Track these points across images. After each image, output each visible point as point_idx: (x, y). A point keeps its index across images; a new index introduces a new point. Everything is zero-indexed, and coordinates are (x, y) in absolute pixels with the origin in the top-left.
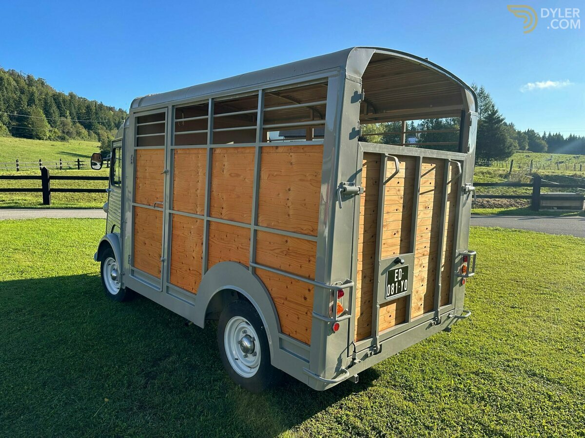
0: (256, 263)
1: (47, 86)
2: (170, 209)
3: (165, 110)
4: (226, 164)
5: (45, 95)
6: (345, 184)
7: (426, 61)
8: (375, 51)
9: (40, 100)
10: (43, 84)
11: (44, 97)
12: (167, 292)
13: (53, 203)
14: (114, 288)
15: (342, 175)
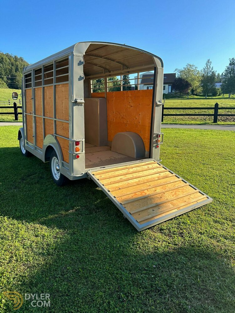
0: (56, 134)
1: (24, 61)
2: (35, 114)
3: (31, 72)
4: (48, 93)
5: (23, 66)
6: (77, 99)
7: (124, 45)
8: (91, 43)
9: (21, 69)
10: (22, 60)
11: (23, 67)
12: (36, 150)
13: (20, 120)
14: (24, 152)
15: (76, 96)
